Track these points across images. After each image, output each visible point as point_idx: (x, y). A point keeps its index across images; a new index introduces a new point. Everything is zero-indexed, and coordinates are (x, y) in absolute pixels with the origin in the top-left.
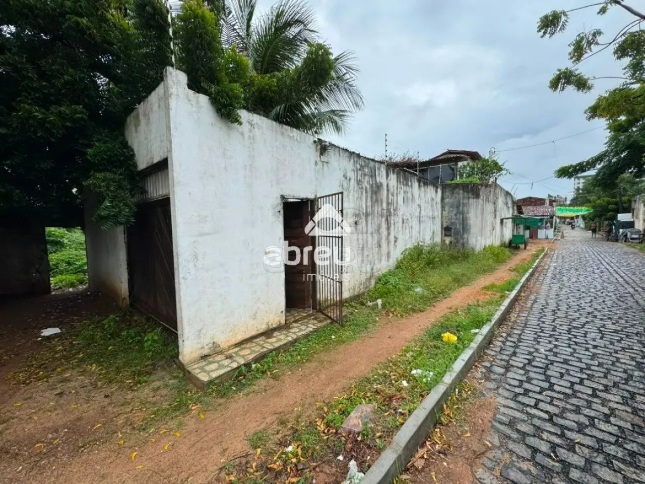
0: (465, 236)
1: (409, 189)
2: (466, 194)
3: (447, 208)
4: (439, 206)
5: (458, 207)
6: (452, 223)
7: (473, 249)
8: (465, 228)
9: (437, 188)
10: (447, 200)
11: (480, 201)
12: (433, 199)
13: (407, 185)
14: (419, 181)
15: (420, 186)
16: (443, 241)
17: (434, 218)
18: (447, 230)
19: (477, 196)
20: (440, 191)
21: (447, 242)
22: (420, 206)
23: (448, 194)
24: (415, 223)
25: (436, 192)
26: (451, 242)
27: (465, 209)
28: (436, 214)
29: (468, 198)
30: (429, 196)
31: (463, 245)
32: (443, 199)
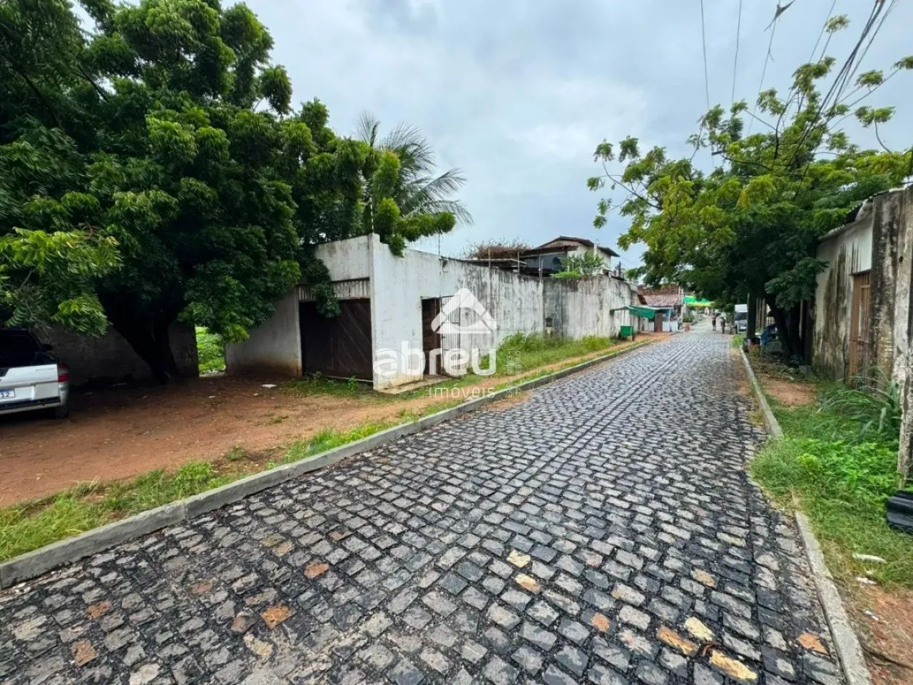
0: (564, 326)
1: (510, 286)
2: (564, 288)
3: (548, 300)
4: (541, 298)
5: (557, 300)
6: (553, 315)
7: (571, 338)
8: (564, 319)
9: (538, 282)
10: (548, 293)
11: (578, 294)
12: (534, 293)
13: (508, 282)
14: (520, 278)
15: (520, 282)
16: (545, 331)
17: (535, 310)
18: (548, 321)
19: (575, 289)
20: (541, 285)
21: (549, 332)
22: (520, 299)
23: (548, 287)
24: (516, 315)
25: (538, 285)
26: (552, 332)
27: (564, 301)
28: (537, 306)
29: (567, 292)
30: (529, 291)
31: (562, 334)
32: (544, 292)
